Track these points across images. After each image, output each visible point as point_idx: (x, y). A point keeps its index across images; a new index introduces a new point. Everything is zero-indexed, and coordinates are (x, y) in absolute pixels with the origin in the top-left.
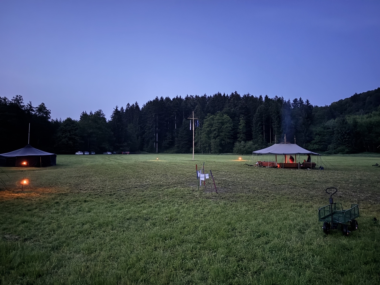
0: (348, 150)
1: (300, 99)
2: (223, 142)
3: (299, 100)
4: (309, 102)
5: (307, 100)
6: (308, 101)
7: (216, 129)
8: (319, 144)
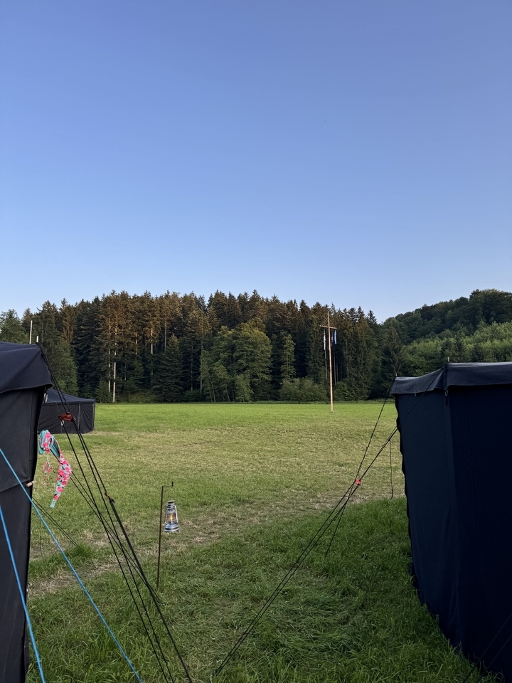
1: (360, 309)
2: (255, 380)
3: (357, 310)
4: (374, 315)
5: (371, 312)
6: (371, 314)
7: (243, 354)
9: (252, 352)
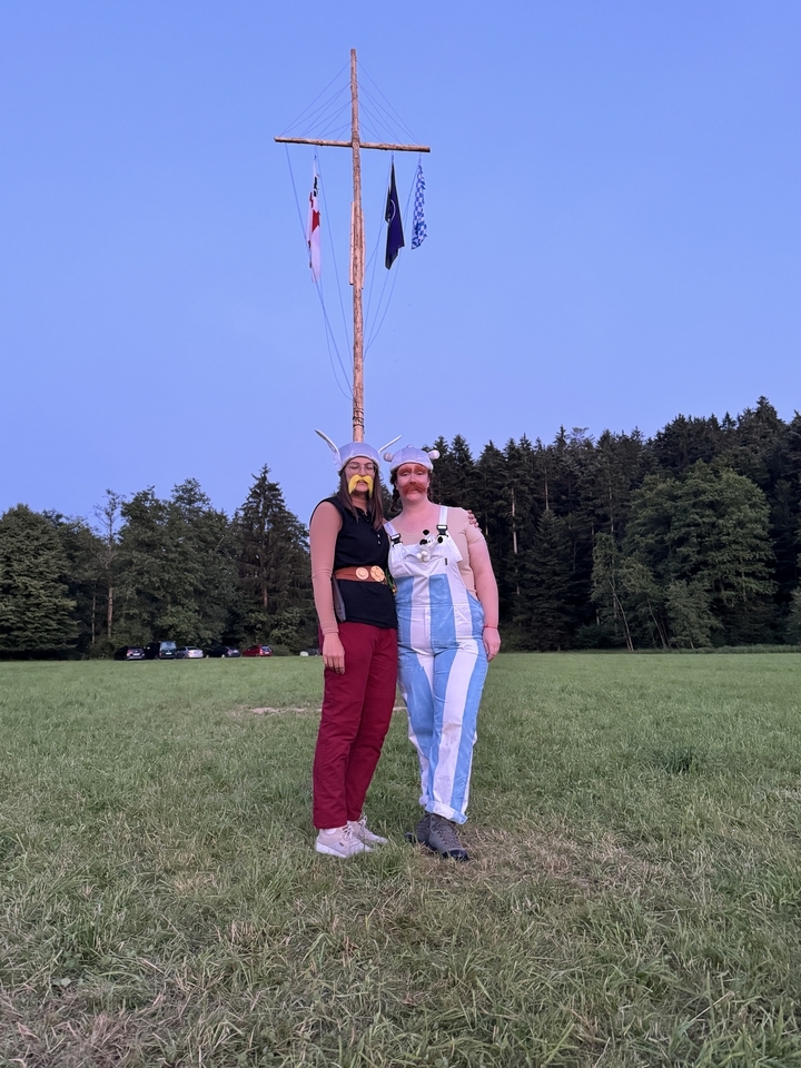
2: (725, 594)
7: (688, 533)
9: (713, 525)
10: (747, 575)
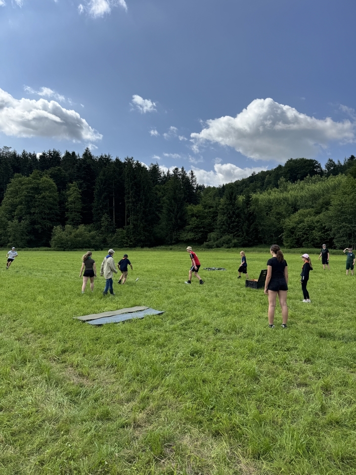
0: (235, 241)
3: (180, 170)
8: (195, 231)
9: (33, 197)
10: (48, 219)
